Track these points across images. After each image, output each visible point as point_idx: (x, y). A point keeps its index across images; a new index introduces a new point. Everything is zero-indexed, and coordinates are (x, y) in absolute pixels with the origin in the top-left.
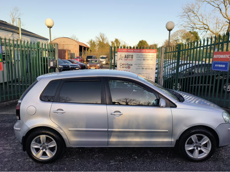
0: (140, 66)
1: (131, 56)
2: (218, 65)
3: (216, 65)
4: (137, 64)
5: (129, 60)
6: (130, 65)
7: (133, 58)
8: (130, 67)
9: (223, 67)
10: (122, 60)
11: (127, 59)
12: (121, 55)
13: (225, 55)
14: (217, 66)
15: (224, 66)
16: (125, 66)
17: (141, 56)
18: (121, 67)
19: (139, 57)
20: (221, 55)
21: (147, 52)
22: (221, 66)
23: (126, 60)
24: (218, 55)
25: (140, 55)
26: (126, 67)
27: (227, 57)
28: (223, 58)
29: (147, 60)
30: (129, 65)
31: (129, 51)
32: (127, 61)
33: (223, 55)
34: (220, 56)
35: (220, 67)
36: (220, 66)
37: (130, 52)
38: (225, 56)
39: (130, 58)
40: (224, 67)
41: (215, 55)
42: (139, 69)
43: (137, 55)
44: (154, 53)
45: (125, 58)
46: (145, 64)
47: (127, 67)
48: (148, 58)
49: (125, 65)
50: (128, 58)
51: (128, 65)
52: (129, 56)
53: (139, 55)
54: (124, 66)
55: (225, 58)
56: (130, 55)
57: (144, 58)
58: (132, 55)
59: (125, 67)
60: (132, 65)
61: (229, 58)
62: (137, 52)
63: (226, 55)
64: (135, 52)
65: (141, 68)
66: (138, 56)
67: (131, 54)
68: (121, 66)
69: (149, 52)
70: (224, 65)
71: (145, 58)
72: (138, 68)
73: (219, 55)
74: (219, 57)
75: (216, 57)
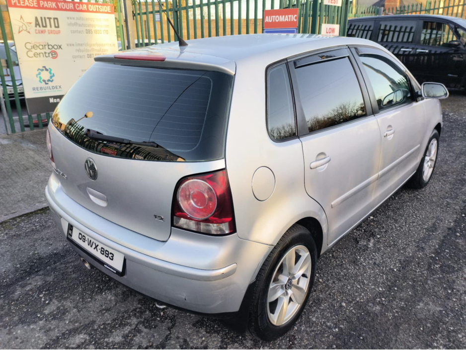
0: (82, 48)
1: (52, 21)
4: (73, 45)
5: (49, 33)
6: (56, 47)
7: (58, 27)
8: (56, 53)
10: (29, 32)
11: (42, 28)
12: (21, 17)
13: (288, 15)
16: (43, 51)
17: (79, 22)
18: (31, 54)
19: (76, 24)
20: (281, 16)
21: (93, 12)
23: (42, 32)
24: (274, 17)
25: (77, 19)
26: (45, 53)
27: (292, 20)
28: (284, 22)
29: (96, 32)
30: (53, 47)
31: (43, 5)
32: (42, 35)
33: (284, 16)
34: (277, 18)
37: (46, 8)
38: (289, 17)
39: (51, 27)
41: (267, 17)
42: (81, 57)
43: (68, 18)
44: (107, 13)
45: (36, 26)
46: (94, 45)
47: (47, 55)
48: (97, 28)
49: (41, 47)
50: (46, 26)
51: (50, 47)
52: (47, 21)
53: (74, 18)
54: (38, 51)
55: (289, 21)
56: (50, 19)
57: (88, 28)
58: (54, 19)
59: (41, 55)
60: (60, 47)
61: (295, 20)
62: (66, 10)
63: (290, 16)
64: (62, 10)
65: (86, 54)
66: (73, 21)
67: (52, 14)
68: (30, 50)
69: (96, 12)
71: (90, 28)
72: (77, 54)
73: (276, 16)
74: (277, 21)
75: (271, 21)
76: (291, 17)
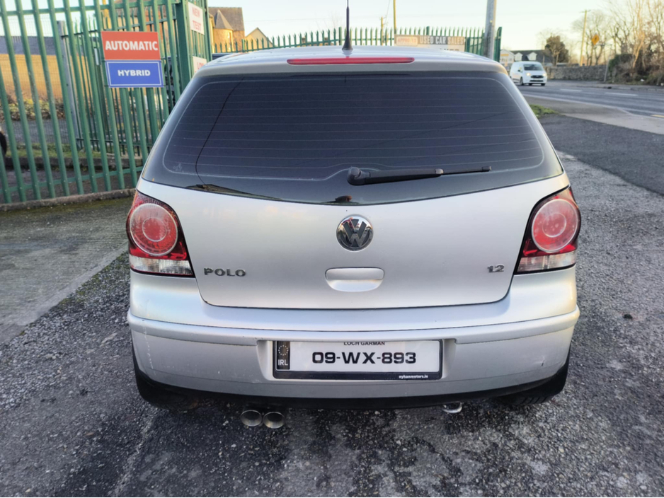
2: (127, 73)
3: (121, 73)
9: (145, 77)
13: (143, 41)
14: (125, 73)
15: (147, 73)
20: (131, 42)
22: (139, 73)
24: (120, 42)
27: (151, 49)
28: (139, 51)
33: (136, 43)
34: (126, 46)
35: (136, 76)
36: (133, 73)
38: (144, 45)
40: (146, 75)
41: (108, 43)
55: (145, 51)
61: (156, 49)
63: (146, 43)
70: (146, 71)
73: (123, 41)
74: (127, 49)
75: (116, 49)
76: (148, 45)
